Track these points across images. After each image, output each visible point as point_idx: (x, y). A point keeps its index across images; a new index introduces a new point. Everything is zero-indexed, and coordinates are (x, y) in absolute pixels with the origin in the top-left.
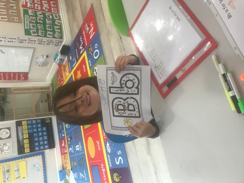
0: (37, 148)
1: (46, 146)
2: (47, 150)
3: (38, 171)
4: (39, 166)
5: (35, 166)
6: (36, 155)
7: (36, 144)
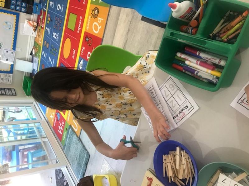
0: (13, 7)
1: (23, 9)
2: (24, 13)
3: (9, 29)
4: (11, 25)
5: (7, 23)
6: (11, 13)
7: (13, 2)
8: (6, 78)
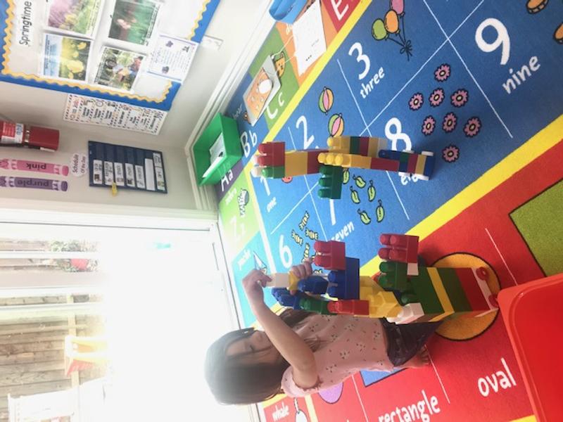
8: (144, 118)
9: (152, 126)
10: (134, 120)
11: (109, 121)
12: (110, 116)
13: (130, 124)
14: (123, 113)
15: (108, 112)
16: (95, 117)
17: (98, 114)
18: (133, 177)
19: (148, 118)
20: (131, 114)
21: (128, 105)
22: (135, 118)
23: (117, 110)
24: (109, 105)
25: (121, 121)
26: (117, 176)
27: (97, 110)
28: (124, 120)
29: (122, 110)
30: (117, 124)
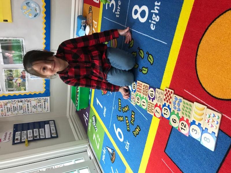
3: (35, 16)
4: (38, 9)
5: (29, 5)
8: (39, 104)
9: (45, 107)
10: (35, 107)
11: (22, 111)
12: (22, 109)
13: (34, 110)
14: (28, 105)
15: (20, 106)
16: (14, 111)
17: (15, 109)
18: (38, 134)
19: (41, 103)
20: (32, 104)
21: (28, 99)
22: (35, 105)
23: (24, 104)
24: (19, 102)
25: (28, 109)
26: (28, 136)
27: (14, 106)
28: (30, 108)
29: (26, 103)
30: (27, 112)
